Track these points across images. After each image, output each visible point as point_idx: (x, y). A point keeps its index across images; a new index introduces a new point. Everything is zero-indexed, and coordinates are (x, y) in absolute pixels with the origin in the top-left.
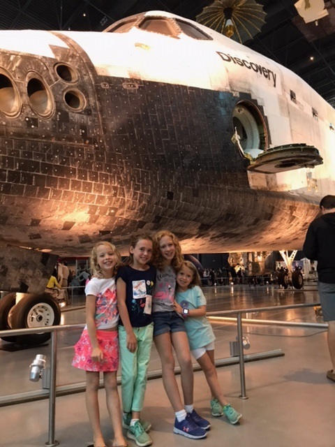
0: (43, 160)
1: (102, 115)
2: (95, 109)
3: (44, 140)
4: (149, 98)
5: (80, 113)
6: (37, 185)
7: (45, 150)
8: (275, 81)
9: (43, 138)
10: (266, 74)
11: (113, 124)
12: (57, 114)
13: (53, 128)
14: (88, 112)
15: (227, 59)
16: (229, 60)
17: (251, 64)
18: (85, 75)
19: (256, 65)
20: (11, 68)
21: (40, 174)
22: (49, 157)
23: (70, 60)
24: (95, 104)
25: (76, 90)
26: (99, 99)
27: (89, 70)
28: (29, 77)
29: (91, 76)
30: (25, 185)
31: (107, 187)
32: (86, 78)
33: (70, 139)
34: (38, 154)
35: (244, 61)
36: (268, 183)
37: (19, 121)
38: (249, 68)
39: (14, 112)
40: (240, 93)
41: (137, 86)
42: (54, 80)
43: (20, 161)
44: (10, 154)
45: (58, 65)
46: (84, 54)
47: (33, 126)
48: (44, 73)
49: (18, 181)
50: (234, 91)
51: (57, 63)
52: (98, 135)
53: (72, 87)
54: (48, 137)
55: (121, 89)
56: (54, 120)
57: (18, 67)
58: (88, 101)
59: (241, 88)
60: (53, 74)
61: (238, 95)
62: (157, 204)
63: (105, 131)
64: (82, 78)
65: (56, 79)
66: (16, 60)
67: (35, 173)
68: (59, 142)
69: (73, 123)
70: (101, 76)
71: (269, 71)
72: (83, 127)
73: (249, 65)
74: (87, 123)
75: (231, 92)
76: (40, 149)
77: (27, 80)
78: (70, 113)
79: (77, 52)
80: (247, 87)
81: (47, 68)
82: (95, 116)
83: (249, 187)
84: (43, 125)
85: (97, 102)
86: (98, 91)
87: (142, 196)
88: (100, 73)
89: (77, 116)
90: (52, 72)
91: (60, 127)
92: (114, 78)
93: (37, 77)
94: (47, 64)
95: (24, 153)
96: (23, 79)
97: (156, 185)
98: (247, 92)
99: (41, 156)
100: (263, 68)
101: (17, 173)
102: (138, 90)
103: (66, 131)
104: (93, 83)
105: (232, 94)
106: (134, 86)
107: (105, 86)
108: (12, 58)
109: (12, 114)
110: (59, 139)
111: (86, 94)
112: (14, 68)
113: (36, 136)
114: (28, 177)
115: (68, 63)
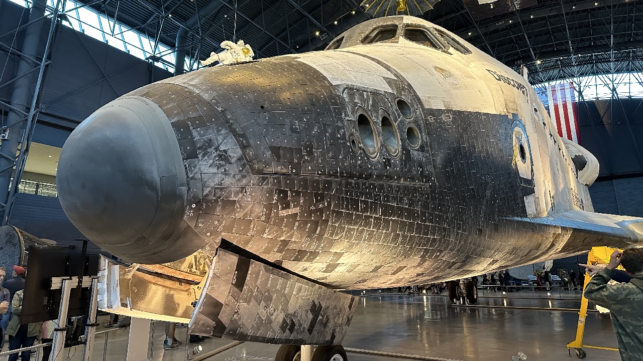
0: (397, 204)
1: (432, 151)
2: (427, 145)
4: (460, 129)
5: (417, 150)
6: (392, 232)
7: (397, 191)
8: (527, 96)
9: (396, 180)
11: (439, 159)
12: (403, 152)
13: (401, 168)
14: (422, 149)
15: (498, 78)
16: (500, 80)
17: (513, 81)
18: (417, 109)
19: (516, 82)
20: (368, 107)
21: (396, 218)
22: (401, 200)
23: (403, 93)
24: (426, 139)
25: (413, 126)
26: (429, 134)
27: (418, 103)
28: (381, 115)
29: (421, 109)
30: (384, 231)
31: (439, 229)
32: (418, 113)
33: (413, 179)
34: (393, 198)
35: (508, 79)
36: (536, 209)
37: (380, 162)
38: (514, 86)
39: (374, 153)
40: (512, 114)
42: (397, 117)
43: (382, 206)
44: (375, 200)
45: (397, 100)
46: (409, 85)
47: (388, 167)
48: (390, 110)
49: (379, 229)
51: (396, 98)
52: (431, 172)
53: (409, 123)
54: (399, 178)
55: (441, 122)
56: (401, 160)
57: (372, 106)
58: (422, 137)
59: (513, 109)
60: (396, 110)
61: (511, 117)
62: (470, 243)
63: (434, 167)
64: (416, 112)
65: (399, 115)
66: (367, 95)
67: (392, 218)
68: (406, 184)
69: (414, 161)
70: (427, 110)
72: (421, 164)
73: (512, 83)
74: (423, 160)
75: (507, 114)
76: (394, 192)
77: (380, 119)
78: (411, 151)
79: (404, 84)
80: (515, 107)
81: (391, 104)
82: (427, 152)
83: (527, 216)
84: (395, 166)
85: (427, 137)
86: (428, 125)
87: (462, 234)
88: (426, 107)
89: (416, 153)
90: (395, 107)
91: (406, 167)
92: (436, 110)
93: (387, 115)
94: (390, 100)
95: (385, 197)
96: (377, 117)
97: (471, 222)
98: (516, 112)
99: (395, 199)
100: (521, 85)
101: (380, 219)
102: (452, 121)
103: (410, 171)
104: (423, 117)
105: (508, 116)
106: (450, 118)
107: (431, 119)
108: (365, 96)
109: (373, 156)
110: (405, 180)
111: (420, 129)
112: (370, 106)
113: (391, 178)
114: (387, 222)
115: (403, 97)
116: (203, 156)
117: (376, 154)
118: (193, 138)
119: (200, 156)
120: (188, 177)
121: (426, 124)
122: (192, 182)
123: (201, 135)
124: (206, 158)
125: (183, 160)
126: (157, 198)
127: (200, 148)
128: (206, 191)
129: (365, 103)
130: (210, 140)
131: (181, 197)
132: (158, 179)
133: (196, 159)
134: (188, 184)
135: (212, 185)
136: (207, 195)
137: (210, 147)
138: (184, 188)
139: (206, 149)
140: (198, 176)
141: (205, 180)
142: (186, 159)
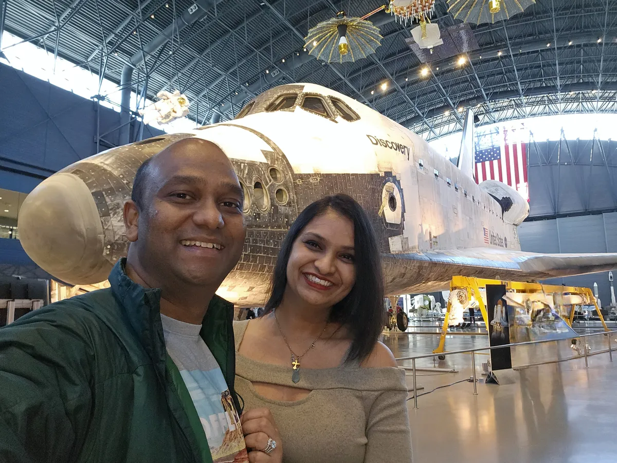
0: (264, 244)
1: (298, 206)
2: (293, 202)
3: (264, 229)
4: (326, 188)
5: (285, 206)
6: (259, 263)
7: (265, 236)
8: (408, 155)
9: (264, 228)
10: (403, 150)
12: (271, 208)
13: (269, 219)
14: (289, 204)
15: (375, 142)
16: (377, 144)
17: (392, 143)
18: (287, 175)
19: (396, 144)
20: (243, 175)
21: (262, 255)
22: (268, 242)
23: (276, 163)
24: (293, 197)
25: (282, 188)
26: (296, 193)
27: (289, 170)
28: (254, 181)
29: (290, 175)
30: (253, 263)
32: (288, 177)
33: (279, 227)
34: (260, 240)
35: (387, 141)
36: (402, 247)
37: (250, 216)
38: (391, 148)
40: (385, 172)
41: (319, 179)
42: (269, 182)
43: (250, 246)
45: (270, 168)
46: (284, 156)
47: (258, 219)
48: (263, 177)
49: (248, 261)
50: (381, 171)
53: (280, 185)
54: (266, 226)
55: (309, 184)
56: (269, 214)
57: (247, 174)
58: (289, 196)
59: (386, 168)
60: (268, 177)
61: (383, 175)
64: (285, 177)
65: (270, 181)
66: (244, 166)
67: (259, 254)
68: (273, 230)
69: (281, 214)
70: (296, 174)
71: (405, 147)
72: (287, 216)
73: (390, 145)
74: (289, 213)
75: (378, 173)
76: (262, 236)
77: (253, 184)
78: (279, 207)
79: (279, 155)
80: (389, 166)
81: (264, 172)
82: (294, 206)
83: (390, 252)
84: (264, 218)
85: (295, 196)
86: (296, 186)
88: (296, 172)
89: (283, 208)
90: (267, 174)
91: (273, 218)
92: (305, 174)
93: (260, 181)
94: (263, 169)
95: (253, 240)
96: (251, 183)
98: (390, 171)
99: (263, 241)
100: (401, 145)
101: (249, 255)
102: (319, 182)
103: (277, 221)
104: (292, 181)
105: (379, 174)
106: (317, 180)
107: (299, 182)
108: (242, 167)
109: (246, 211)
110: (272, 228)
111: (288, 190)
112: (245, 174)
113: (260, 227)
114: (255, 258)
115: (276, 166)
116: (114, 215)
117: (247, 210)
118: (106, 202)
119: (111, 215)
120: (104, 228)
121: (295, 186)
122: (107, 232)
123: (112, 201)
124: (116, 216)
125: (101, 217)
126: (84, 241)
127: (111, 209)
128: (117, 238)
129: (241, 172)
130: (118, 204)
131: (100, 241)
132: (84, 230)
133: (109, 217)
134: (104, 234)
135: (120, 233)
136: (117, 240)
137: (118, 208)
138: (102, 236)
139: (115, 210)
140: (111, 228)
141: (115, 230)
142: (103, 216)
